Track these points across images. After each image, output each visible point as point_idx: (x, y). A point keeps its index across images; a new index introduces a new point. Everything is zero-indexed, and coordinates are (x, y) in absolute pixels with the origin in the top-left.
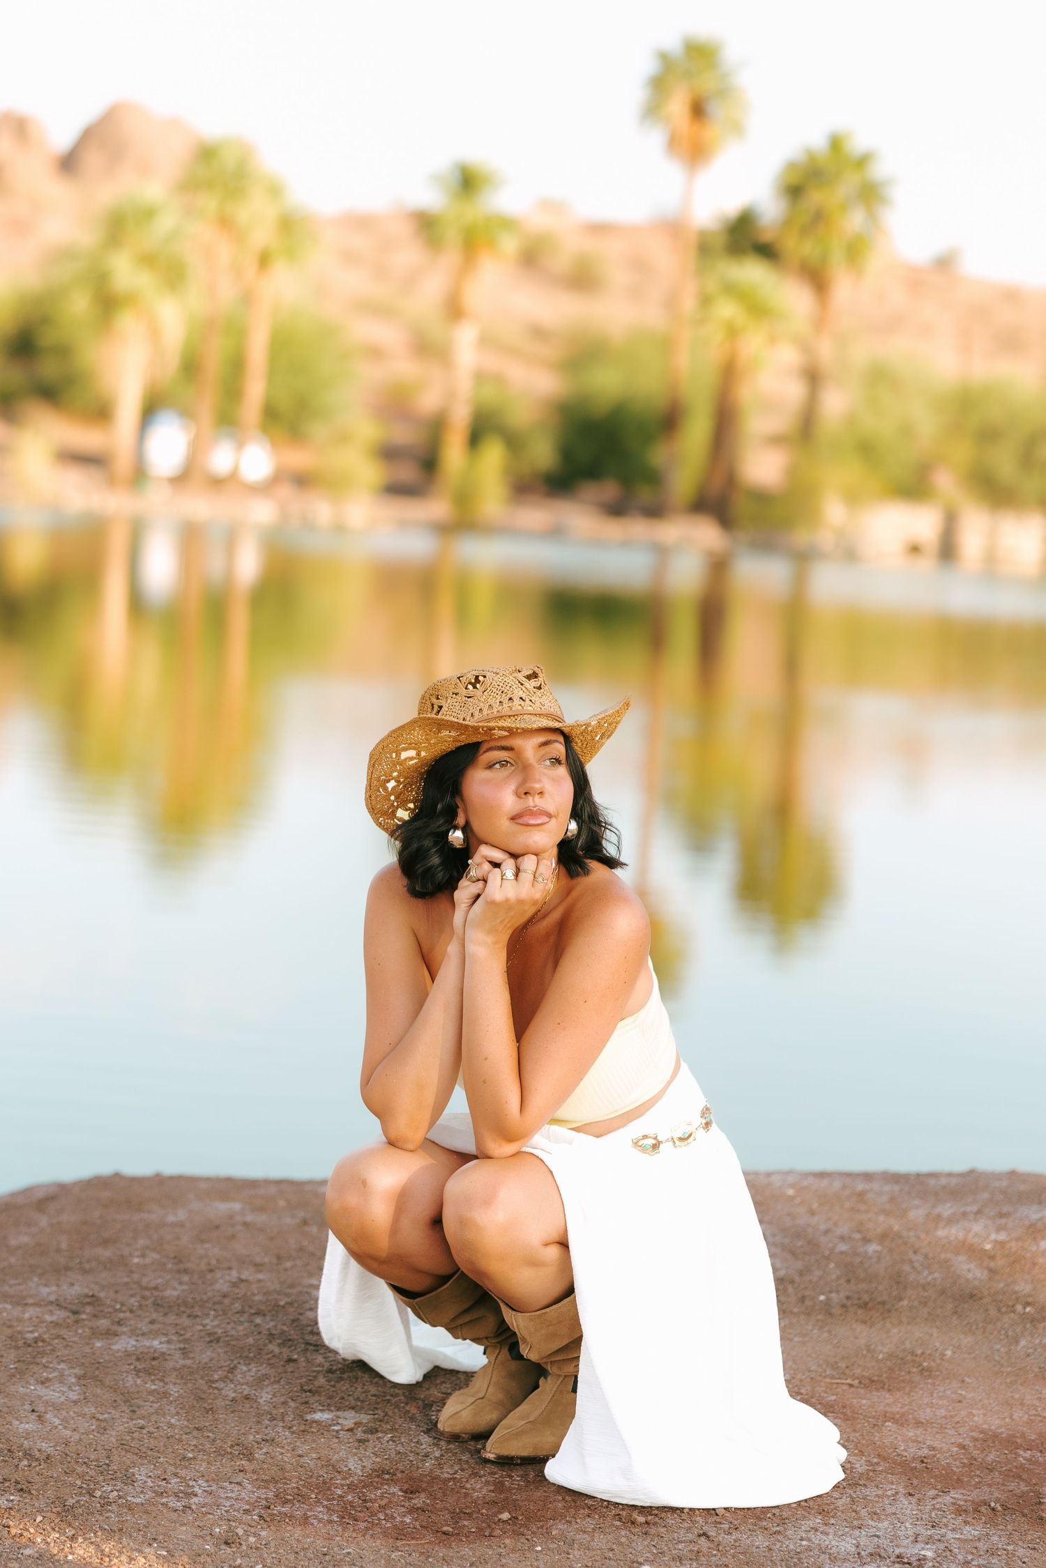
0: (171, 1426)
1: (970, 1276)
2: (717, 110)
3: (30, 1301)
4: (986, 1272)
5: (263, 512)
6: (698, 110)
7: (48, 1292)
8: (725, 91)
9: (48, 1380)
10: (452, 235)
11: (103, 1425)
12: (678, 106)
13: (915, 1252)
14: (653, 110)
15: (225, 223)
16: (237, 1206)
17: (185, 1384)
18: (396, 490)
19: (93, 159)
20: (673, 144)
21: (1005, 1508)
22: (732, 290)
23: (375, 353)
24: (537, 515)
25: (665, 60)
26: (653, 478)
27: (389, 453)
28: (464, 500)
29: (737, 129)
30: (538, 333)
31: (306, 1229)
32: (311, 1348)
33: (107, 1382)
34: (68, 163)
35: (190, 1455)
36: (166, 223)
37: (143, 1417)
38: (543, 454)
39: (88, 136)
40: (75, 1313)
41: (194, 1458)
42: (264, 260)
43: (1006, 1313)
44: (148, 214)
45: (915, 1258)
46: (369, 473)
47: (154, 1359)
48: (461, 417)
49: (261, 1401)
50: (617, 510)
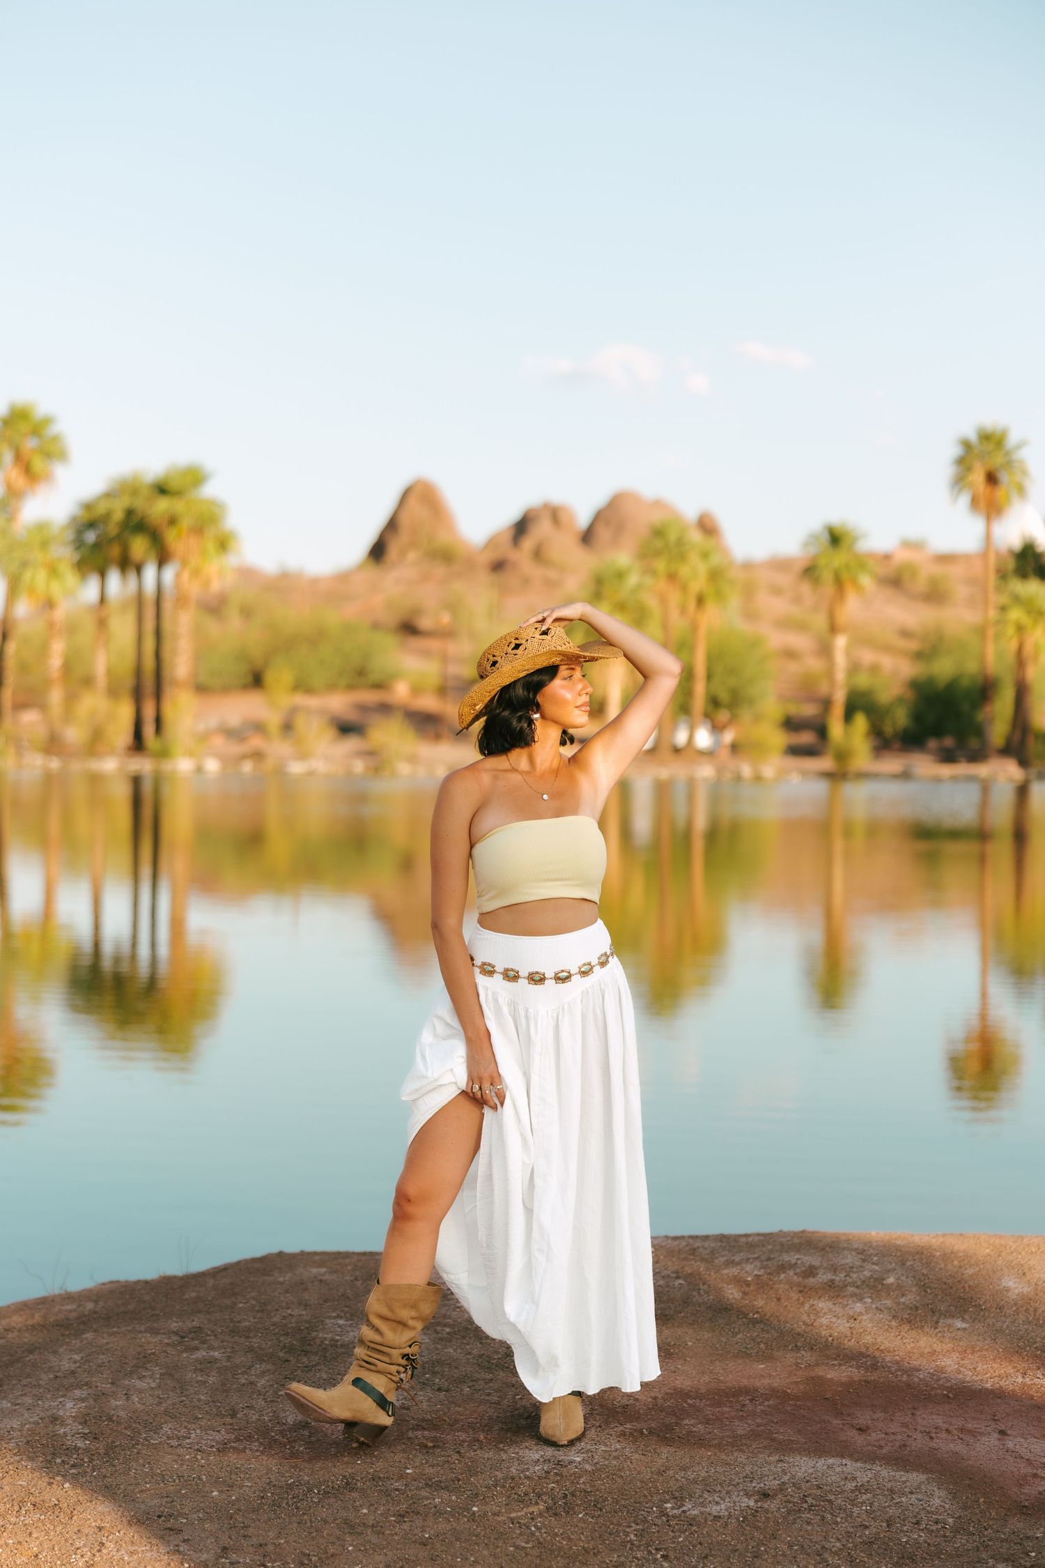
0: (199, 1400)
1: (731, 1297)
2: (1004, 477)
3: (162, 1331)
4: (741, 1294)
5: (706, 771)
6: (992, 479)
7: (174, 1325)
8: (1009, 464)
9: (144, 1376)
10: (827, 576)
11: (160, 1401)
12: (978, 477)
13: (704, 1284)
14: (959, 482)
15: (672, 577)
16: (323, 1270)
17: (220, 1376)
18: (796, 751)
19: (603, 534)
20: (974, 503)
21: (651, 1432)
22: (1017, 600)
23: (790, 654)
24: (892, 764)
25: (967, 445)
26: (979, 731)
27: (791, 724)
28: (842, 756)
29: (1021, 490)
30: (905, 633)
31: (356, 1282)
32: (304, 1353)
33: (176, 1376)
34: (587, 537)
35: (200, 1416)
36: (633, 580)
37: (185, 1396)
38: (901, 718)
39: (600, 517)
40: (183, 1337)
41: (202, 1418)
42: (700, 601)
43: (741, 1318)
44: (620, 575)
45: (702, 1287)
46: (778, 739)
47: (209, 1363)
48: (840, 697)
49: (259, 1385)
50: (948, 757)
